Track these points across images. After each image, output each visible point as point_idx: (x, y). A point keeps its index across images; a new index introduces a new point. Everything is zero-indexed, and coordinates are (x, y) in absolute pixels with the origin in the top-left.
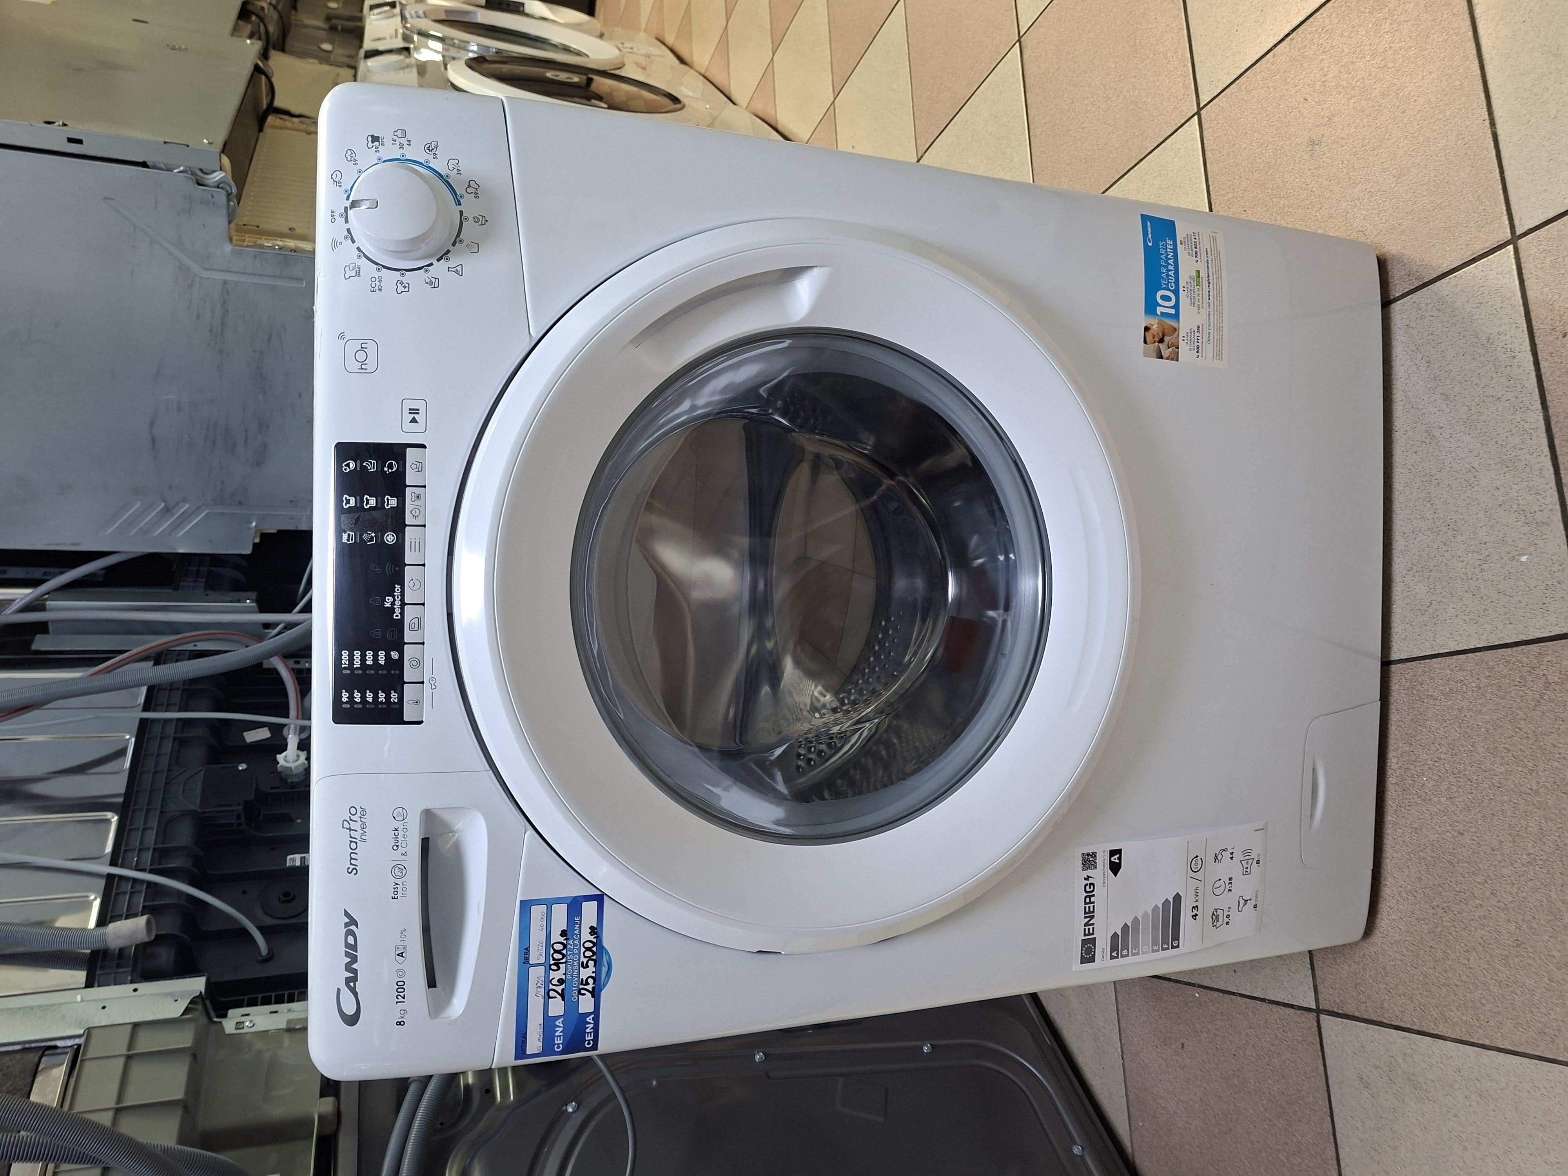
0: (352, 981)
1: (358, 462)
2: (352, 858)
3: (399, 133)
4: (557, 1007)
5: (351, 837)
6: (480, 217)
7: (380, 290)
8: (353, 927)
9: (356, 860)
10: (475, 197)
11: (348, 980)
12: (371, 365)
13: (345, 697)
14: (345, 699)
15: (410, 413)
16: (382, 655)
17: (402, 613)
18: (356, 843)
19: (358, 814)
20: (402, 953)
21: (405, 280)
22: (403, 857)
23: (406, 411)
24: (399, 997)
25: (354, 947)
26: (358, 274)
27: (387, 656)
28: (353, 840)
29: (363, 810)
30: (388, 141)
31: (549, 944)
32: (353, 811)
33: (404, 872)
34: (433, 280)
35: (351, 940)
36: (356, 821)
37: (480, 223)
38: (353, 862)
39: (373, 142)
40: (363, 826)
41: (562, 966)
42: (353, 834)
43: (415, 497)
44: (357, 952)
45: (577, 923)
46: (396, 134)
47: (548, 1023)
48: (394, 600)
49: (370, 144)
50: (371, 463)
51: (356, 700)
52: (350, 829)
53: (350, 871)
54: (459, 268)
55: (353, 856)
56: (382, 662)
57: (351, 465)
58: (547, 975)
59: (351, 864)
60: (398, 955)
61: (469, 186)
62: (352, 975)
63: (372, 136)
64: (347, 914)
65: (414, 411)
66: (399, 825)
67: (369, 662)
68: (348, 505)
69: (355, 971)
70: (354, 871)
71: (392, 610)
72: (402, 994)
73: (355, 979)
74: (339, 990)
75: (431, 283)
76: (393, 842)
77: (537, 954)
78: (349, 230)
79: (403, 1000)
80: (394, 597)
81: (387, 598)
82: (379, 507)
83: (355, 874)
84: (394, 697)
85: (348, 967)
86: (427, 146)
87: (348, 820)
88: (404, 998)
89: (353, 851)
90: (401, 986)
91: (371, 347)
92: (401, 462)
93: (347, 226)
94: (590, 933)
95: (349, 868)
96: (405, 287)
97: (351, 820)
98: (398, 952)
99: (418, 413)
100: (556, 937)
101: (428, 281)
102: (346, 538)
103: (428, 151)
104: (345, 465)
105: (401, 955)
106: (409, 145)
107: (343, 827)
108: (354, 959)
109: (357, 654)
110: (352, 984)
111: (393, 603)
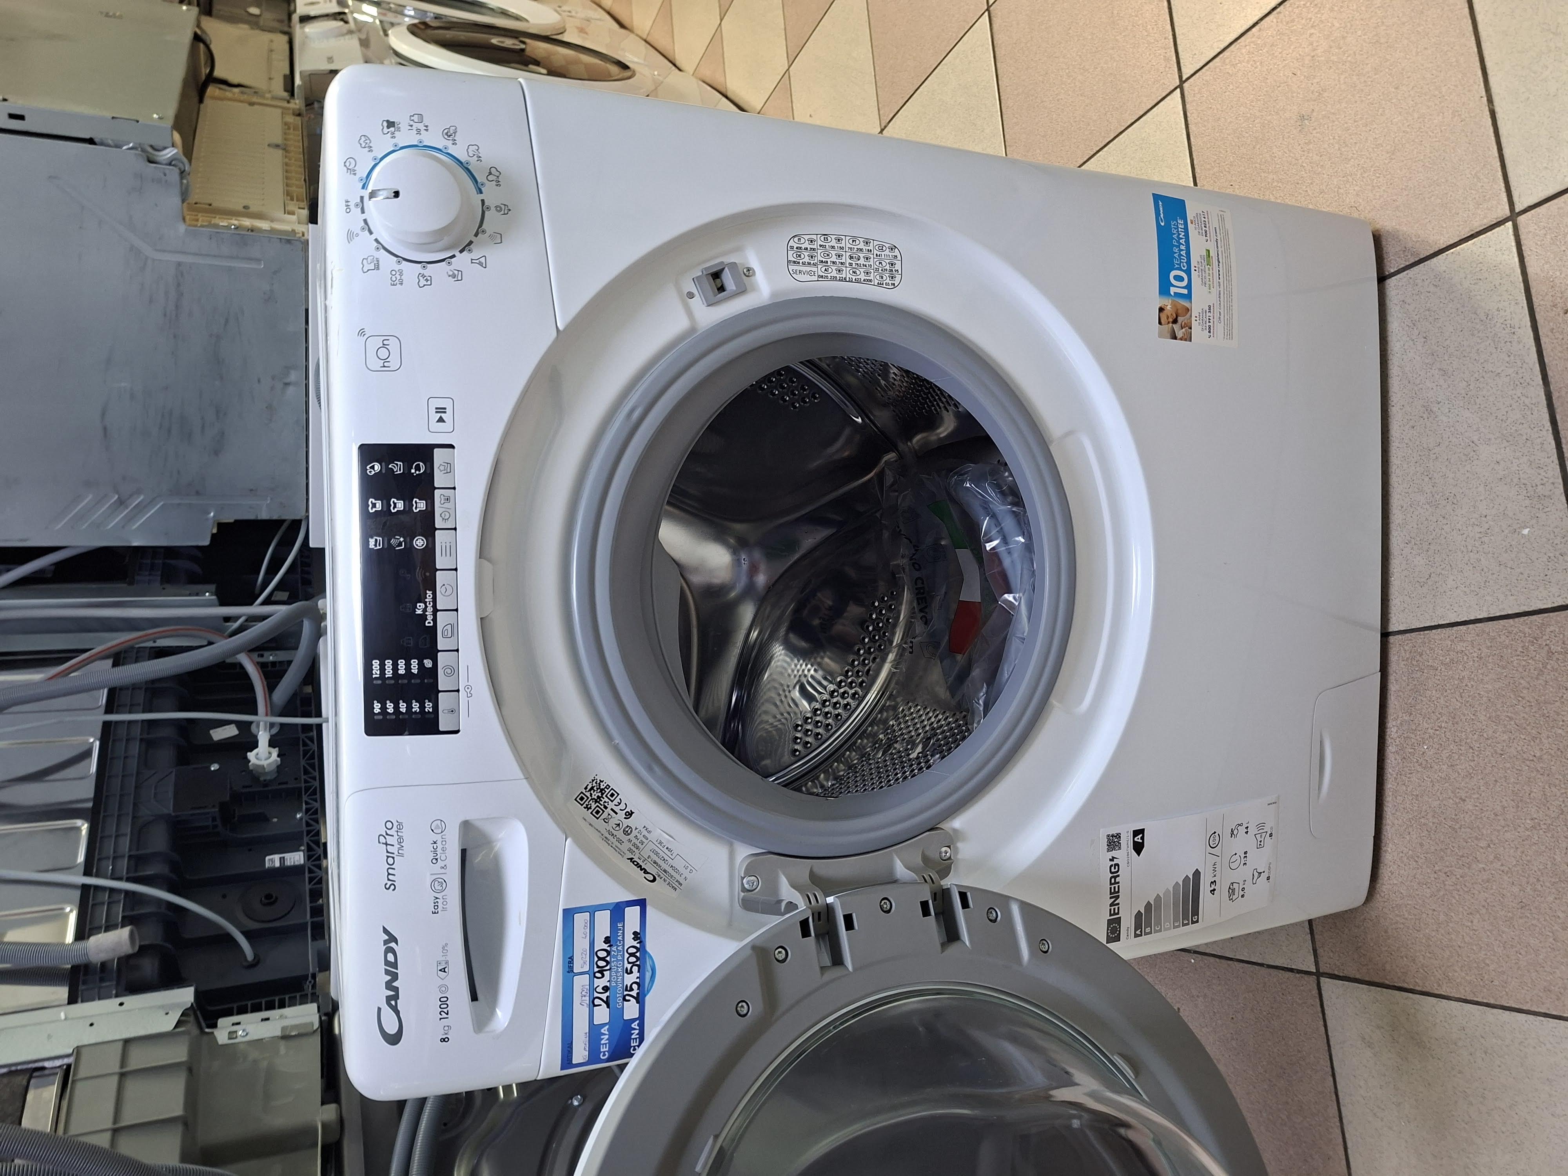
0: (393, 1000)
1: (383, 464)
2: (389, 874)
3: (416, 118)
4: (602, 1015)
5: (388, 852)
6: (503, 207)
7: (401, 284)
8: (393, 945)
9: (394, 875)
10: (497, 185)
11: (389, 999)
12: (394, 363)
13: (377, 708)
14: (377, 710)
15: (437, 412)
16: (414, 663)
17: (435, 620)
18: (393, 858)
19: (395, 828)
20: (444, 969)
21: (426, 273)
22: (443, 871)
23: (432, 410)
24: (442, 1013)
25: (395, 965)
26: (377, 267)
27: (421, 665)
28: (390, 855)
29: (400, 824)
30: (404, 126)
31: (593, 952)
32: (389, 825)
33: (444, 886)
34: (456, 272)
35: (391, 957)
36: (393, 836)
37: (502, 212)
38: (391, 877)
39: (388, 127)
40: (400, 841)
41: (607, 973)
42: (390, 848)
43: (445, 499)
44: (397, 969)
45: (620, 929)
46: (412, 118)
47: (594, 1031)
48: (426, 607)
49: (386, 130)
50: (397, 465)
51: (389, 711)
52: (386, 844)
53: (387, 886)
54: (483, 260)
55: (390, 871)
56: (415, 671)
57: (376, 468)
58: (591, 983)
59: (389, 880)
60: (440, 970)
61: (490, 173)
62: (393, 993)
63: (388, 121)
64: (385, 931)
65: (441, 410)
66: (438, 838)
67: (402, 671)
68: (374, 510)
69: (396, 989)
70: (392, 887)
71: (423, 617)
72: (445, 1010)
73: (396, 997)
74: (379, 1009)
75: (454, 276)
76: (432, 855)
77: (581, 963)
78: (365, 221)
79: (446, 1016)
80: (425, 603)
81: (418, 604)
82: (408, 510)
83: (394, 890)
84: (429, 707)
85: (389, 985)
86: (446, 131)
87: (384, 834)
88: (447, 1014)
89: (391, 867)
90: (444, 1002)
91: (393, 344)
92: (428, 464)
93: (364, 216)
94: (633, 939)
95: (386, 884)
96: (427, 280)
97: (387, 834)
98: (439, 969)
99: (445, 412)
100: (600, 944)
101: (451, 273)
102: (374, 543)
103: (446, 137)
104: (370, 468)
105: (443, 970)
106: (427, 130)
107: (379, 842)
108: (395, 977)
109: (389, 663)
110: (393, 1003)
111: (425, 610)
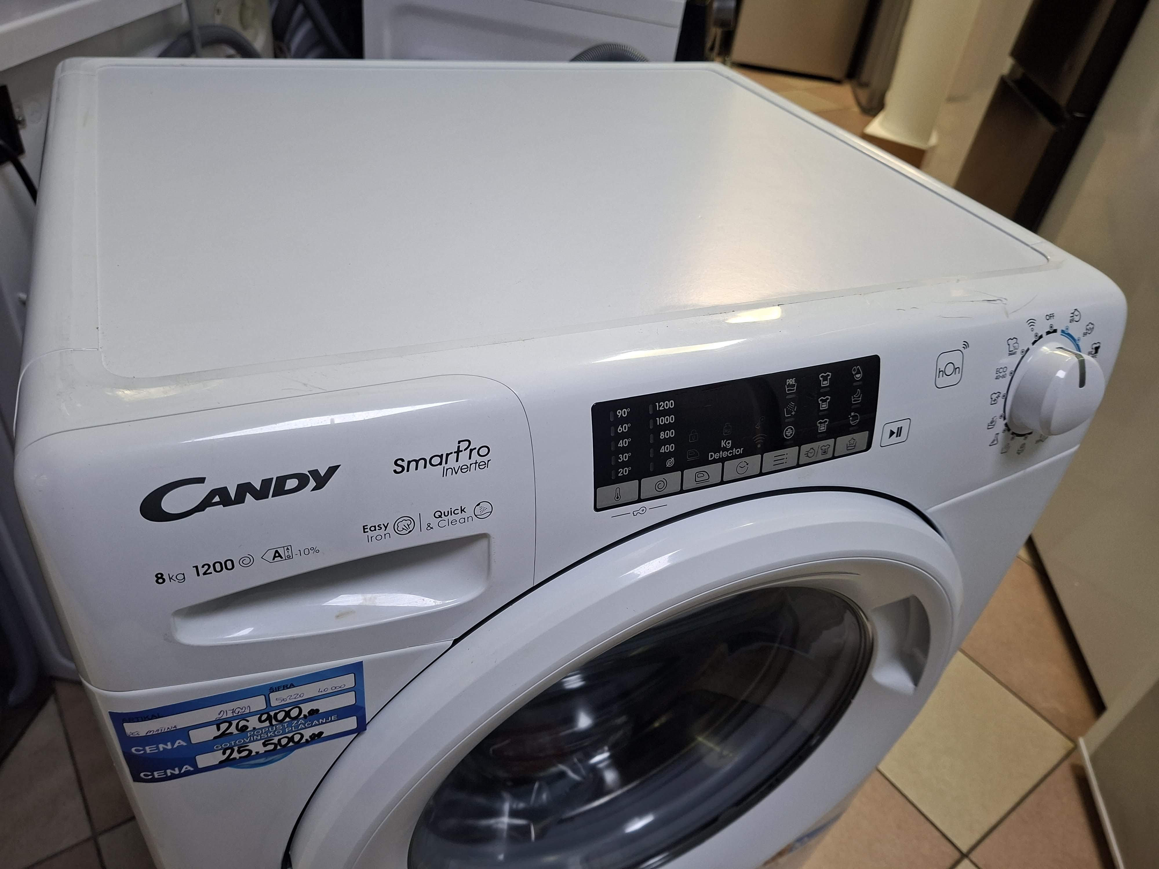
0: (221, 497)
1: (861, 383)
2: (417, 462)
4: (204, 735)
5: (448, 455)
7: (996, 378)
8: (312, 483)
9: (416, 469)
11: (222, 492)
12: (943, 381)
13: (622, 413)
14: (620, 413)
15: (898, 428)
16: (671, 448)
17: (715, 461)
18: (440, 464)
19: (480, 459)
20: (280, 556)
21: (1000, 398)
22: (424, 526)
23: (899, 424)
24: (206, 567)
25: (280, 491)
26: (1010, 353)
27: (669, 455)
28: (443, 458)
29: (486, 464)
31: (298, 703)
32: (484, 451)
33: (404, 532)
34: (993, 424)
35: (292, 484)
36: (470, 458)
37: (1019, 449)
38: (413, 465)
40: (464, 469)
41: (265, 724)
42: (453, 457)
43: (825, 450)
44: (273, 496)
45: (328, 719)
47: (179, 734)
48: (727, 450)
50: (859, 397)
51: (620, 427)
52: (458, 452)
53: (399, 462)
54: (995, 442)
55: (421, 463)
56: (663, 450)
57: (858, 376)
58: (254, 714)
59: (409, 462)
60: (277, 552)
62: (233, 496)
64: (332, 470)
65: (899, 432)
66: (469, 512)
67: (662, 435)
68: (821, 379)
69: (240, 499)
70: (399, 469)
71: (718, 449)
72: (211, 569)
73: (227, 501)
74: (201, 480)
75: (991, 422)
76: (446, 510)
77: (285, 697)
78: (1041, 337)
79: (201, 573)
80: (731, 449)
81: (730, 441)
82: (819, 414)
83: (395, 471)
84: (624, 471)
85: (244, 489)
87: (471, 447)
88: (205, 574)
89: (428, 462)
90: (224, 565)
91: (956, 377)
92: (857, 428)
93: (1045, 334)
94: (313, 734)
95: (403, 460)
96: (994, 400)
97: (471, 450)
98: (281, 551)
99: (897, 436)
100: (308, 707)
101: (994, 419)
102: (791, 383)
104: (858, 369)
105: (277, 554)
107: (459, 442)
108: (261, 494)
109: (670, 419)
110: (217, 499)
111: (725, 449)
